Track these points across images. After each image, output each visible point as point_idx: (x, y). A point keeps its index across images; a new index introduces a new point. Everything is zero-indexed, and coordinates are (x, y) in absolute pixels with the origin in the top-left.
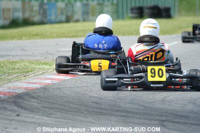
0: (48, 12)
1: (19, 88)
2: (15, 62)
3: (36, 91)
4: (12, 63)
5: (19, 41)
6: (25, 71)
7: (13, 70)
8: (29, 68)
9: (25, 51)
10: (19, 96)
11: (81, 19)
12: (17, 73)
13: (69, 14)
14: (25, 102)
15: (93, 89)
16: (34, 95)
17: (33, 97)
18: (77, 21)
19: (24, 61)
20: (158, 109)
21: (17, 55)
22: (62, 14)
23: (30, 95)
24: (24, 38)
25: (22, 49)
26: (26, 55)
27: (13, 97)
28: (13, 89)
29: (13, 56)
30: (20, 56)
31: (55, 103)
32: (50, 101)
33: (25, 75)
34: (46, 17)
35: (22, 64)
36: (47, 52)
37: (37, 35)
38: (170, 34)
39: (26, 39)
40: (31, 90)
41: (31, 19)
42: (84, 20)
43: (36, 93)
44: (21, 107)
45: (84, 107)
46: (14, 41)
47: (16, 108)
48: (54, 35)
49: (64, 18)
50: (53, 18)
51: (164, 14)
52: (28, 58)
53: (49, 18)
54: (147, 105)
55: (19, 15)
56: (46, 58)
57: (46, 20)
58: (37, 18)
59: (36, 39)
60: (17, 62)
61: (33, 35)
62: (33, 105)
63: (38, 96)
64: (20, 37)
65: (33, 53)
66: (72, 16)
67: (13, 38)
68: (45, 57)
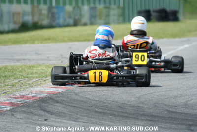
0: (57, 16)
1: (42, 92)
2: (32, 67)
3: (58, 95)
4: (29, 67)
5: (32, 45)
6: (43, 75)
7: (31, 74)
8: (47, 72)
9: (40, 55)
10: (43, 100)
11: (88, 22)
12: (37, 77)
13: (77, 17)
14: (50, 106)
15: (115, 93)
16: (57, 99)
17: (57, 102)
18: (85, 24)
19: (40, 65)
20: (182, 113)
21: (33, 60)
22: (70, 17)
23: (53, 100)
24: (37, 42)
25: (37, 53)
26: (42, 60)
27: (37, 101)
28: (36, 94)
29: (29, 60)
30: (35, 60)
31: (80, 108)
32: (75, 105)
33: (45, 79)
34: (54, 21)
35: (40, 68)
36: (61, 56)
37: (49, 39)
38: (180, 37)
39: (38, 43)
40: (54, 94)
41: (40, 23)
42: (92, 24)
43: (59, 97)
44: (48, 112)
45: (108, 112)
46: (27, 45)
47: (42, 113)
48: (66, 39)
49: (71, 21)
50: (61, 21)
51: (171, 17)
52: (44, 62)
53: (57, 21)
54: (171, 109)
55: (29, 19)
56: (62, 62)
57: (54, 24)
58: (46, 22)
59: (49, 43)
60: (34, 67)
61: (46, 39)
62: (58, 109)
63: (61, 100)
64: (33, 41)
65: (48, 57)
66: (80, 19)
67: (25, 42)
68: (60, 61)
